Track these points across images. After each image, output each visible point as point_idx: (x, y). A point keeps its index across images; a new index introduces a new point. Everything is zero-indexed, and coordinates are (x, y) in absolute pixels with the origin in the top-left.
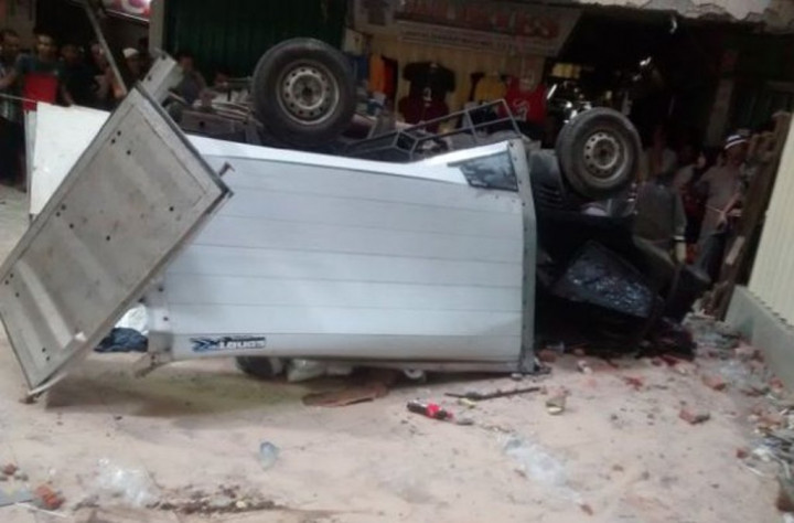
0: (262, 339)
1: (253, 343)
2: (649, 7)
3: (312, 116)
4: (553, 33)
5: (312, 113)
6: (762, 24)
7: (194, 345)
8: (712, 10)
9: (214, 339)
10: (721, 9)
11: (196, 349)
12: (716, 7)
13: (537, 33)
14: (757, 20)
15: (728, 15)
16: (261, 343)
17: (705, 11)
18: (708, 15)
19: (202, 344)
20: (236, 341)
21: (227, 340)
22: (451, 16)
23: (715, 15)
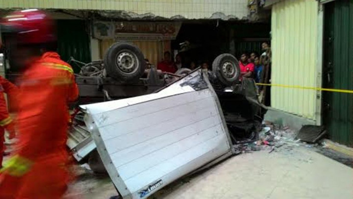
0: (161, 180)
1: (159, 183)
2: (212, 18)
3: (129, 71)
4: (174, 31)
5: (128, 70)
6: (248, 20)
7: (140, 195)
8: (231, 17)
9: (145, 188)
10: (235, 16)
11: (141, 197)
12: (233, 16)
13: (167, 31)
14: (246, 19)
15: (237, 18)
16: (161, 182)
17: (230, 17)
18: (231, 19)
19: (142, 193)
20: (153, 186)
21: (150, 187)
22: (134, 29)
23: (233, 19)
